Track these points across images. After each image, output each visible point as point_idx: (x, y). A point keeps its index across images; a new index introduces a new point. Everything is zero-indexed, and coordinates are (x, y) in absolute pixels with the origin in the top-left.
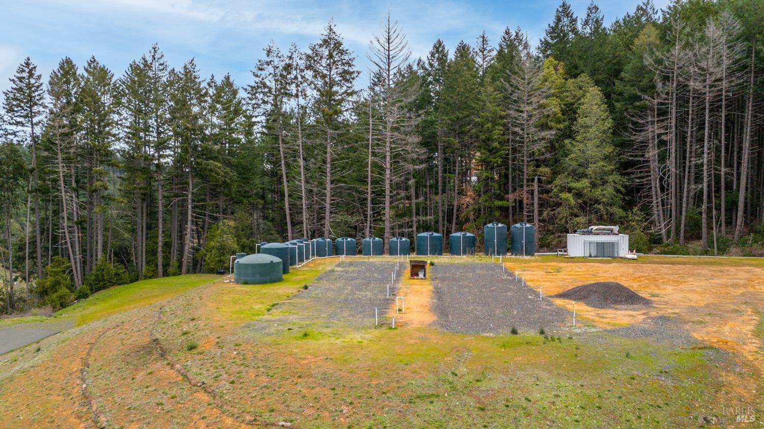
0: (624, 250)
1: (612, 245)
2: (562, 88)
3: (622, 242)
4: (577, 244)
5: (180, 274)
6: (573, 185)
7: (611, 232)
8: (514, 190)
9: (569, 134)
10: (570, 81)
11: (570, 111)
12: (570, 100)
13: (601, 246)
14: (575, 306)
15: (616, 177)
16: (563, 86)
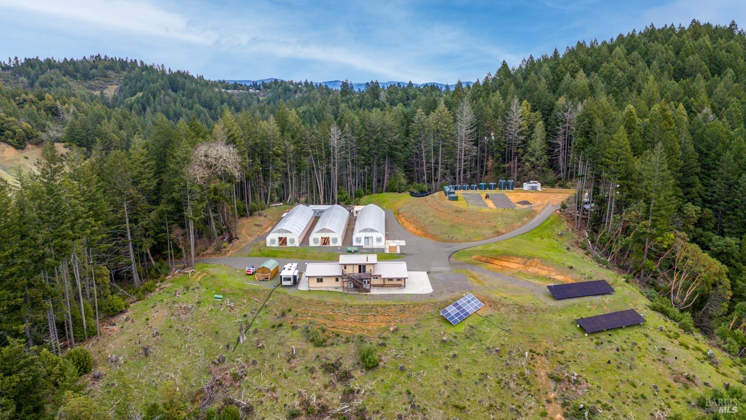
0: (539, 189)
1: (536, 187)
2: (529, 117)
3: (539, 185)
4: (526, 186)
5: (382, 192)
6: (530, 159)
7: (536, 183)
8: (508, 162)
9: (529, 137)
10: (533, 114)
11: (532, 127)
12: (532, 122)
13: (533, 187)
14: (518, 205)
15: (546, 156)
16: (530, 115)
